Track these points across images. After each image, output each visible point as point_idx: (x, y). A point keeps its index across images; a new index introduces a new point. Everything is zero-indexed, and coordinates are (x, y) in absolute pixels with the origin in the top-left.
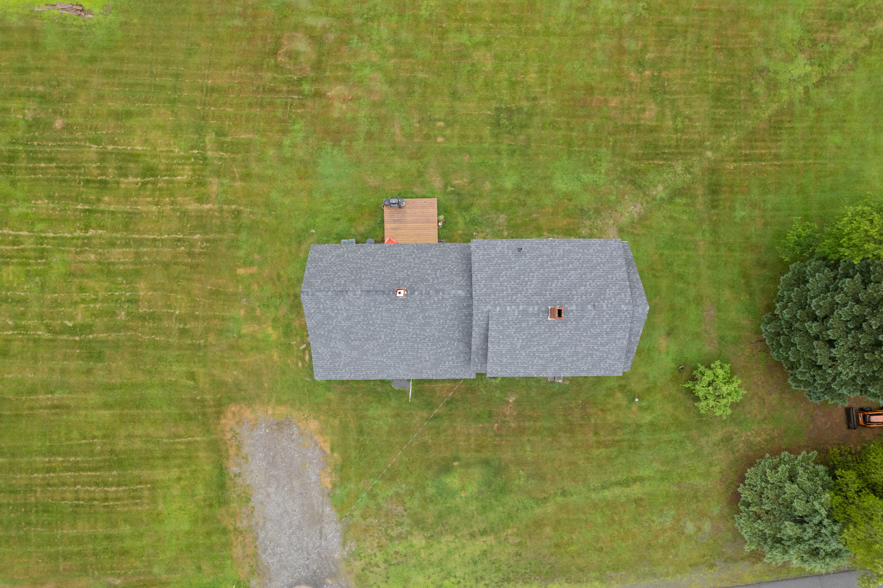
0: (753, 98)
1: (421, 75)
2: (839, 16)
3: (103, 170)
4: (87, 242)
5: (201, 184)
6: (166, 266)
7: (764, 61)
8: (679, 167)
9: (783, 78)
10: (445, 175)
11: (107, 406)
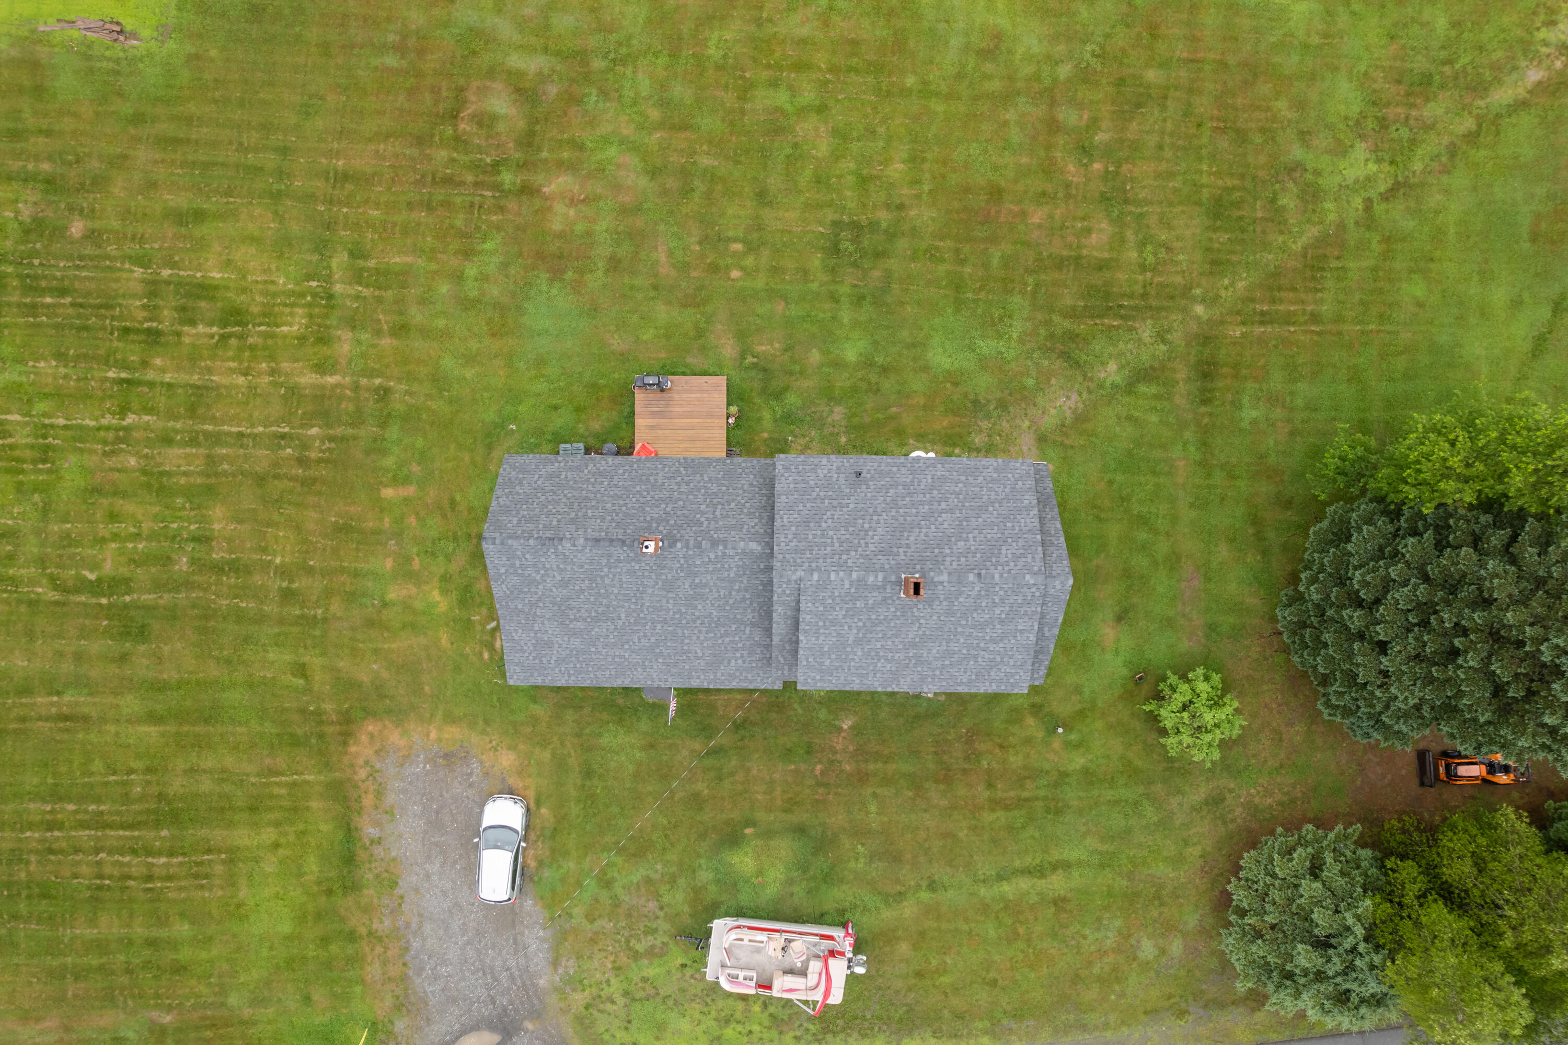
0: (1277, 217)
1: (705, 161)
2: (1426, 80)
3: (153, 311)
4: (124, 436)
5: (323, 340)
6: (261, 480)
7: (1297, 153)
8: (1146, 331)
9: (1329, 182)
10: (741, 336)
11: (153, 718)
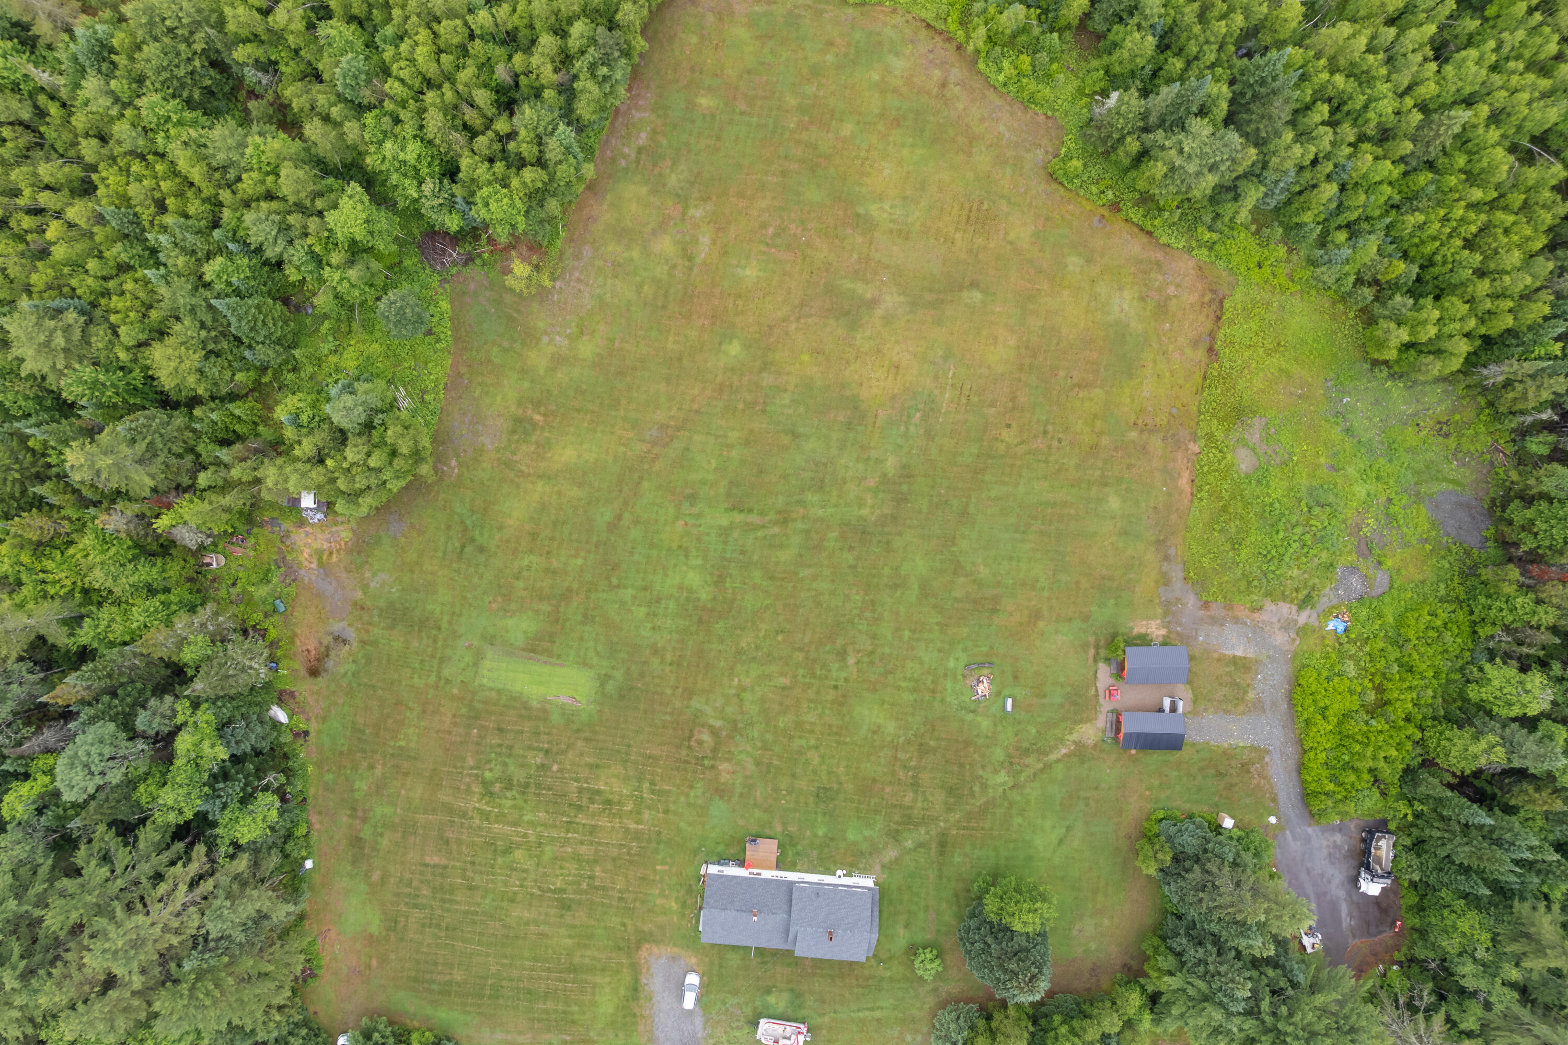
0: (972, 794)
1: (775, 762)
2: (1027, 750)
3: (580, 798)
4: (567, 840)
5: (639, 813)
6: (614, 860)
7: (981, 772)
8: (923, 831)
9: (990, 782)
10: (784, 824)
11: (570, 937)
